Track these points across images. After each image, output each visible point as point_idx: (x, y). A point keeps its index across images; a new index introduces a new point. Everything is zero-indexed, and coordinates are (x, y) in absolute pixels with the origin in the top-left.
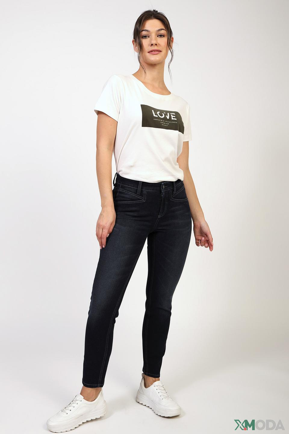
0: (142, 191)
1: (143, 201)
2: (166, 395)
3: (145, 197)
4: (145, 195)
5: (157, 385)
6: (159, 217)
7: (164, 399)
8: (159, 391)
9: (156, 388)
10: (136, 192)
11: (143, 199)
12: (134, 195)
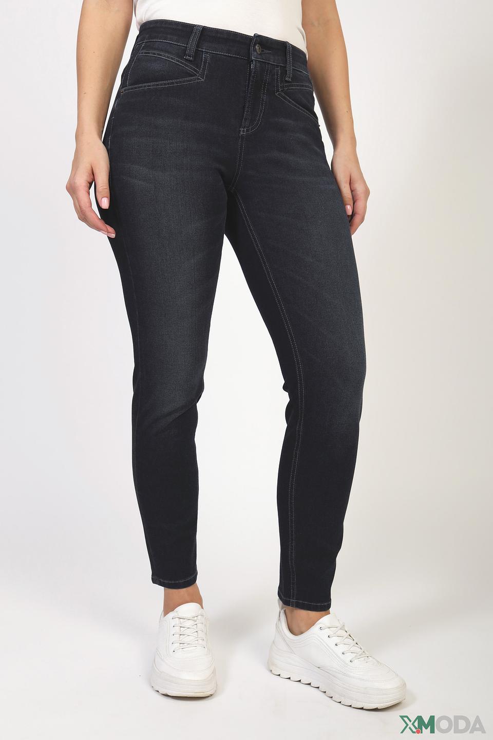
0: (197, 53)
1: (198, 79)
2: (356, 649)
3: (204, 69)
4: (205, 62)
5: (329, 625)
6: (243, 132)
7: (356, 662)
8: (335, 640)
9: (327, 632)
10: (182, 54)
11: (198, 73)
12: (175, 60)
